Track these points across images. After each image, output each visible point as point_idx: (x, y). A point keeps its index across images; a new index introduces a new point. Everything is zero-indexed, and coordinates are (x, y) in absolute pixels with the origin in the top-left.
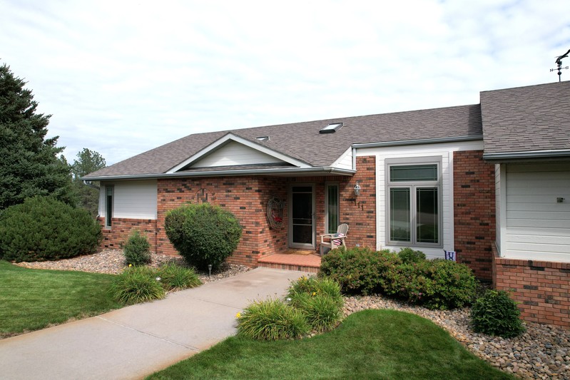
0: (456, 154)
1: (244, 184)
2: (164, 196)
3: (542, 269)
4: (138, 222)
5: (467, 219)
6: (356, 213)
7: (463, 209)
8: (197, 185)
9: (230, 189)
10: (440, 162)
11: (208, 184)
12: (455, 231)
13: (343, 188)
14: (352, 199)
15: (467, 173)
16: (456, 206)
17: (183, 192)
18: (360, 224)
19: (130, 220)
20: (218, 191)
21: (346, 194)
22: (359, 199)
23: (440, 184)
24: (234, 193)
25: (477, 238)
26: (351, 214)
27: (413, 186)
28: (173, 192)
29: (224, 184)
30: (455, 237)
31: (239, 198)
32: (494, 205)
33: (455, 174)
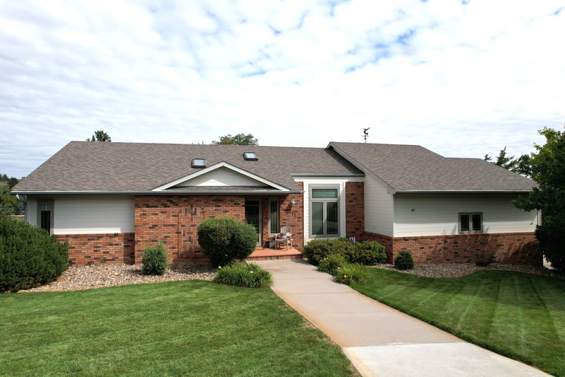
0: (347, 183)
1: (232, 201)
2: (144, 211)
3: (408, 240)
4: (99, 237)
5: (351, 219)
6: (290, 218)
7: (350, 214)
8: (185, 201)
9: (219, 204)
10: (339, 187)
11: (197, 201)
12: (346, 227)
13: (281, 202)
14: (288, 210)
15: (352, 194)
16: (347, 212)
17: (169, 207)
18: (293, 226)
19: (85, 236)
20: (208, 206)
21: (284, 206)
22: (293, 209)
23: (339, 200)
24: (223, 208)
25: (356, 230)
26: (288, 219)
27: (326, 201)
28: (157, 207)
29: (213, 201)
30: (346, 230)
31: (228, 212)
32: (363, 212)
33: (346, 194)
